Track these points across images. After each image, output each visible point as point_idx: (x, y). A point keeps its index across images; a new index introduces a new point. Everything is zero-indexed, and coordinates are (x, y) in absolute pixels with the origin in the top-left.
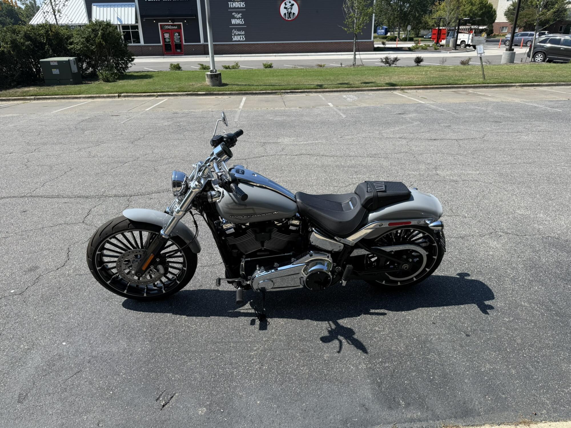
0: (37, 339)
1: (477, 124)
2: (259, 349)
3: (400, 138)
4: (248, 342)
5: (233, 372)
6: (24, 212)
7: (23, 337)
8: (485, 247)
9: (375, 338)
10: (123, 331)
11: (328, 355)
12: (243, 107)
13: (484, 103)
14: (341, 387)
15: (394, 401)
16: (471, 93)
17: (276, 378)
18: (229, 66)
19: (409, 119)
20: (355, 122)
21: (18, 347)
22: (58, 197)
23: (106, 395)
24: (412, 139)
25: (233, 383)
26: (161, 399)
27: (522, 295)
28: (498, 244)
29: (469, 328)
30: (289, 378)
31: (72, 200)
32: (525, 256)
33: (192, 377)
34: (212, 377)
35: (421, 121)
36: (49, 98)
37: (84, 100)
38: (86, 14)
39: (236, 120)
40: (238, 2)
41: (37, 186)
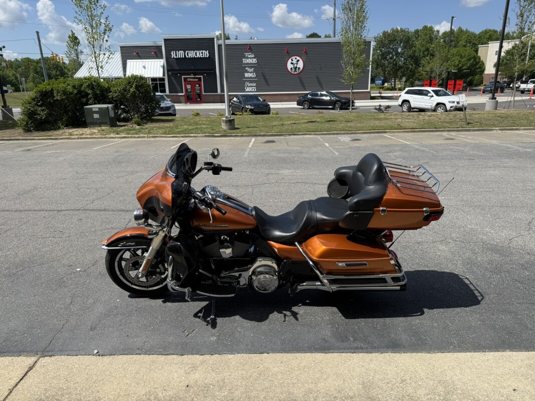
0: (99, 297)
1: (453, 161)
6: (80, 220)
7: (89, 296)
8: (435, 250)
12: (252, 146)
13: (464, 143)
15: (346, 338)
16: (453, 136)
20: (346, 159)
21: (87, 301)
23: (149, 329)
26: (186, 332)
28: (446, 248)
31: (115, 212)
32: (465, 256)
36: (90, 138)
37: (119, 139)
38: (121, 69)
39: (245, 156)
40: (251, 58)
41: (88, 202)
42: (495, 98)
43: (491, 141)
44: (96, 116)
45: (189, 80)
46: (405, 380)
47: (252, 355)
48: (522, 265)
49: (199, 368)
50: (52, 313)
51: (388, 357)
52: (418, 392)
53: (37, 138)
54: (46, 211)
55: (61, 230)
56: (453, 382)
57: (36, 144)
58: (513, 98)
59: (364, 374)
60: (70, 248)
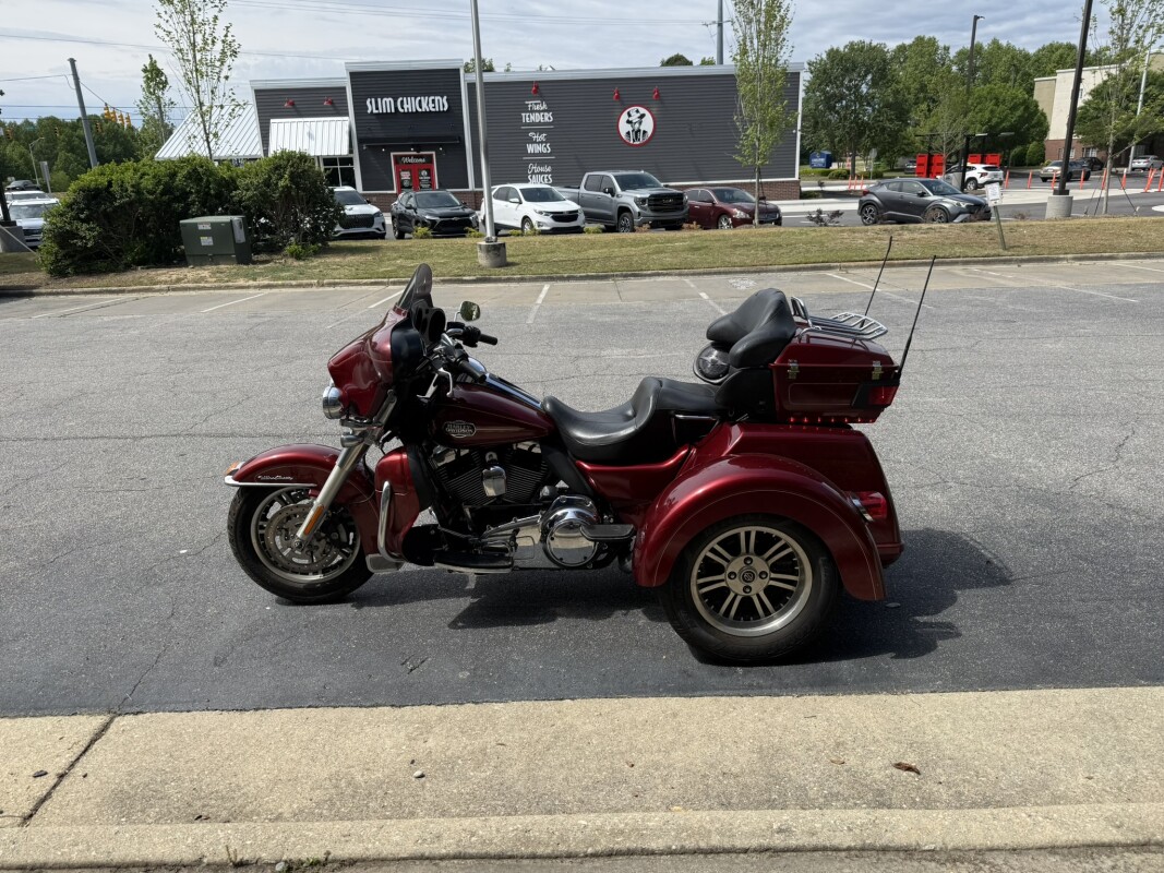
0: (229, 603)
1: (970, 324)
6: (182, 455)
7: (209, 602)
12: (545, 300)
13: (995, 289)
16: (974, 273)
21: (204, 611)
23: (332, 660)
26: (408, 663)
28: (942, 498)
30: (585, 644)
32: (980, 513)
36: (194, 289)
37: (257, 291)
38: (258, 139)
39: (530, 322)
40: (539, 112)
41: (197, 420)
42: (1067, 192)
43: (1054, 283)
44: (206, 241)
45: (406, 160)
46: (843, 743)
47: (542, 703)
48: (1096, 528)
49: (437, 730)
50: (134, 635)
51: (812, 703)
52: (867, 765)
53: (79, 290)
54: (109, 438)
55: (143, 476)
56: (937, 746)
57: (78, 303)
58: (1104, 191)
59: (762, 734)
60: (164, 511)
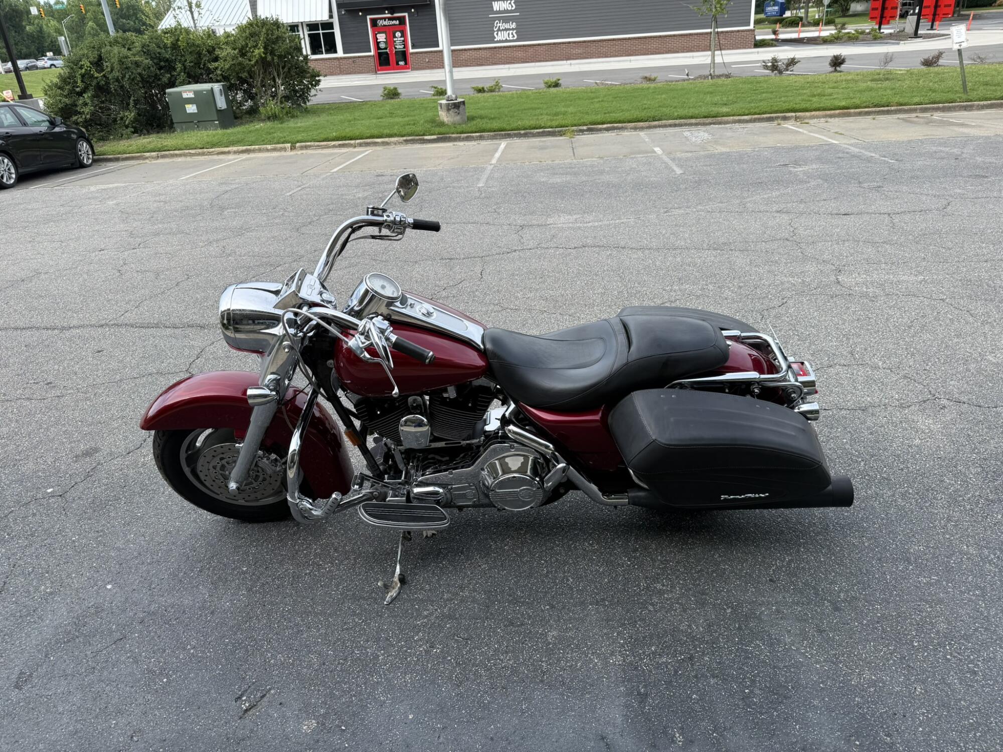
0: (69, 576)
1: (938, 181)
2: (431, 614)
3: (778, 212)
4: (416, 599)
5: (378, 656)
6: (99, 352)
7: (47, 573)
8: (907, 430)
9: (652, 604)
10: (209, 569)
11: (555, 633)
12: (499, 160)
13: (959, 139)
14: (568, 697)
15: (665, 733)
16: (935, 121)
17: (451, 672)
18: (483, 88)
19: (801, 176)
20: (699, 183)
21: (37, 589)
22: (157, 326)
23: (155, 685)
24: (802, 214)
25: (373, 676)
26: (244, 698)
27: (967, 530)
28: (934, 423)
29: (842, 595)
30: (475, 674)
31: (176, 331)
32: (986, 450)
33: (304, 661)
34: (339, 663)
35: (826, 177)
38: (248, 7)
39: (480, 185)
41: (130, 306)
44: (191, 109)
45: (380, 23)
